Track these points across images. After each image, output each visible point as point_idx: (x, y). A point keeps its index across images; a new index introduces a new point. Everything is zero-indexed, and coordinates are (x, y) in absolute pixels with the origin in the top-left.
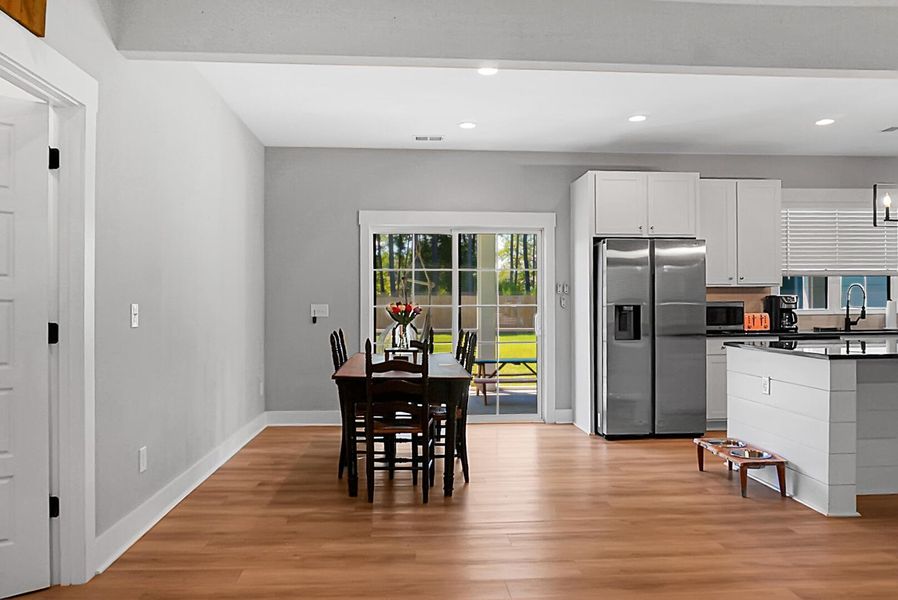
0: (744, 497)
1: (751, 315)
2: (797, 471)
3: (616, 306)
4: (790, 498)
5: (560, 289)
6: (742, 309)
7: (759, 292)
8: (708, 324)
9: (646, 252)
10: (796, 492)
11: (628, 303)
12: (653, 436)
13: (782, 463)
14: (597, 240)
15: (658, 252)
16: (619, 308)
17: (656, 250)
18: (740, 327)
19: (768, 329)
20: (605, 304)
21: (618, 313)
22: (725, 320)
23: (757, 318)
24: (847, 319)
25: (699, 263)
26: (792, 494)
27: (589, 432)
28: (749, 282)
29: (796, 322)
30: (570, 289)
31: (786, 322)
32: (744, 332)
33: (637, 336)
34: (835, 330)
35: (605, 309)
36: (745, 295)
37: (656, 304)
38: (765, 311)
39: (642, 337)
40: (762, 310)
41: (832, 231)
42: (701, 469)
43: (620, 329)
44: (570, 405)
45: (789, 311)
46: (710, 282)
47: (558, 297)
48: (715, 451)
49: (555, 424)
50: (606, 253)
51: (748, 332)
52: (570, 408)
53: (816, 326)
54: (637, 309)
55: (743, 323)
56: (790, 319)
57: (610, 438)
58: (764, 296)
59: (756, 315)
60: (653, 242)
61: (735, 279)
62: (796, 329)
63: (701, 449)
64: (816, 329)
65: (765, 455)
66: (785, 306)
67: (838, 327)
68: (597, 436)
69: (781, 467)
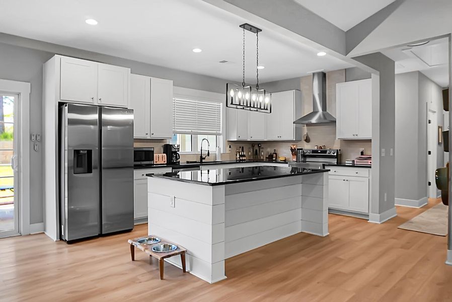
0: (162, 278)
1: (158, 155)
2: (192, 255)
3: (75, 150)
4: (188, 272)
5: (33, 138)
6: (153, 151)
7: (160, 142)
8: (135, 161)
9: (95, 117)
10: (191, 269)
11: (83, 149)
12: (101, 235)
13: (184, 252)
14: (61, 104)
15: (104, 116)
16: (77, 152)
17: (102, 115)
18: (152, 162)
19: (166, 163)
20: (66, 148)
21: (76, 155)
22: (143, 158)
23: (160, 157)
24: (201, 157)
25: (130, 125)
26: (189, 269)
27: (55, 239)
28: (156, 136)
29: (179, 158)
30: (41, 137)
31: (174, 158)
32: (154, 165)
33: (90, 171)
34: (196, 162)
35: (66, 152)
36: (154, 143)
37: (103, 148)
38: (164, 153)
39: (93, 171)
40: (162, 152)
41: (195, 111)
42: (133, 259)
43: (77, 166)
44: (42, 219)
45: (175, 153)
46: (136, 136)
47: (32, 143)
48: (142, 249)
49: (30, 234)
50: (67, 115)
51: (156, 165)
52: (43, 222)
53: (188, 160)
54: (89, 152)
55: (153, 160)
56: (176, 157)
57: (70, 242)
58: (164, 144)
59: (159, 155)
60: (101, 110)
61: (149, 134)
62: (179, 162)
63: (132, 247)
64: (188, 162)
65: (173, 246)
66: (173, 150)
67: (197, 161)
68: (62, 242)
69: (183, 255)
